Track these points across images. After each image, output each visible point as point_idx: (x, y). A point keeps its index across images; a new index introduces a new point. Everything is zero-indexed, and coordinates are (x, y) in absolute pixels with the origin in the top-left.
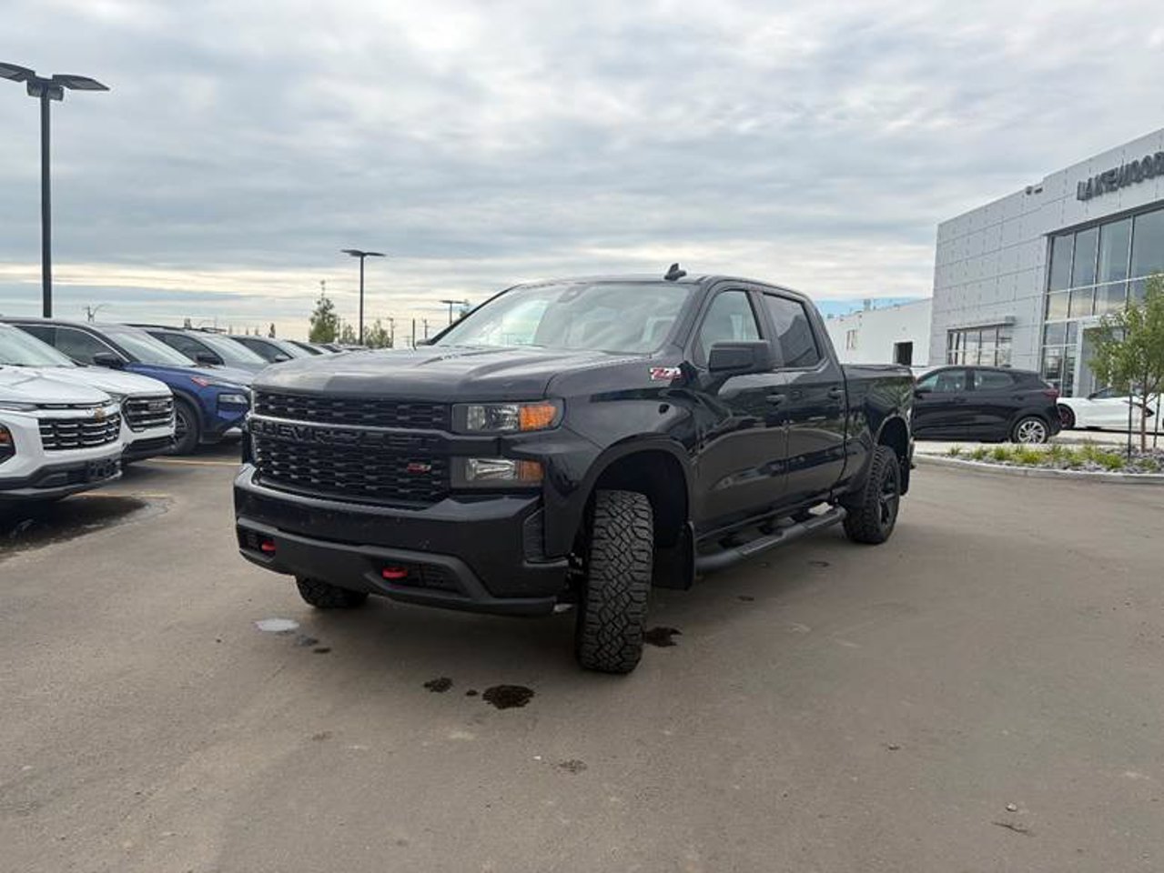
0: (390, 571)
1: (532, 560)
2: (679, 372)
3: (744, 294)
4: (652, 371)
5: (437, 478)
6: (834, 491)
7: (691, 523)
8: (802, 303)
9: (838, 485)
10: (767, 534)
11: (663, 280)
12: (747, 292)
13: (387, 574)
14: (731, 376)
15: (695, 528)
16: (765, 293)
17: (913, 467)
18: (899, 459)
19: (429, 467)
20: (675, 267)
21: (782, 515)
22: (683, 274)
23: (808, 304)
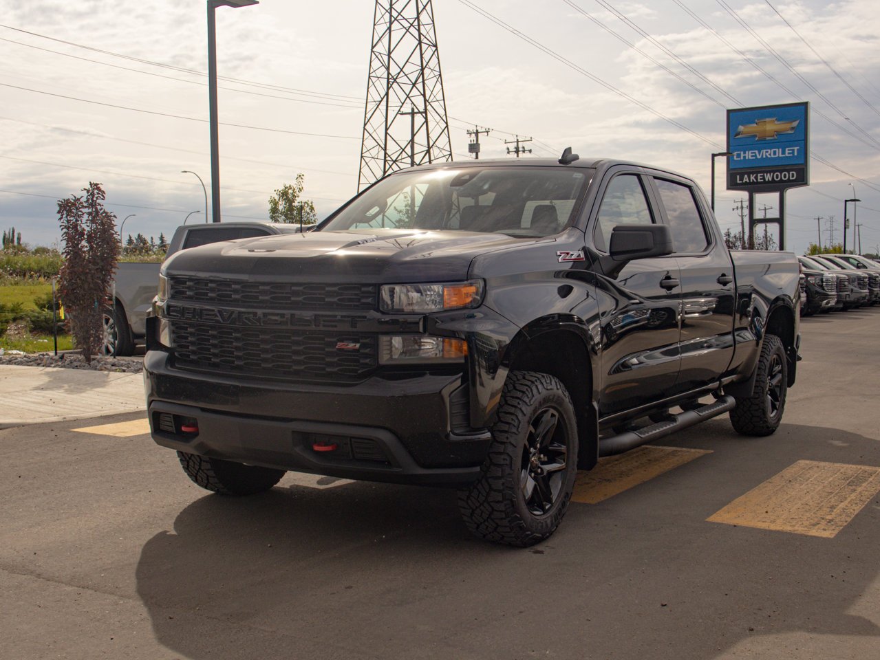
0: (319, 445)
1: (457, 432)
2: (582, 255)
3: (635, 177)
4: (559, 254)
5: (366, 356)
6: (723, 380)
7: (595, 404)
8: (689, 187)
9: (728, 373)
10: (656, 422)
11: (558, 164)
12: (638, 176)
13: (317, 448)
14: (629, 260)
15: (599, 409)
16: (655, 178)
17: (800, 359)
18: (786, 350)
19: (358, 346)
20: (568, 151)
21: (673, 404)
22: (576, 158)
23: (695, 189)
